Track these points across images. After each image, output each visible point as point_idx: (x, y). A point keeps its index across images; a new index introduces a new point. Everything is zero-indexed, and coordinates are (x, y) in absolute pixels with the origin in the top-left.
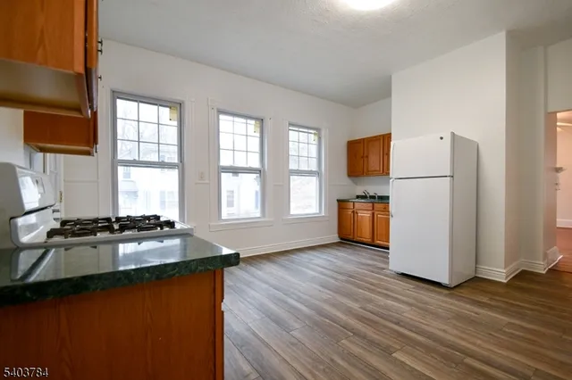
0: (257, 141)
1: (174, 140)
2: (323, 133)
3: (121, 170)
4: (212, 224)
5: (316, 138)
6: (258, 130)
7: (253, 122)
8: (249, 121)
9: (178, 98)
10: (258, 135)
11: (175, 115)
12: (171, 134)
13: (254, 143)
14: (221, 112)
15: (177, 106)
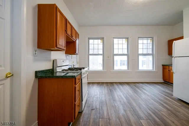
0: (126, 45)
1: (102, 48)
2: (154, 39)
3: (90, 56)
4: (111, 71)
5: (151, 41)
6: (127, 41)
7: (125, 39)
8: (123, 39)
9: (102, 37)
10: (126, 43)
11: (102, 41)
12: (101, 46)
13: (125, 46)
14: (114, 38)
15: (102, 39)
